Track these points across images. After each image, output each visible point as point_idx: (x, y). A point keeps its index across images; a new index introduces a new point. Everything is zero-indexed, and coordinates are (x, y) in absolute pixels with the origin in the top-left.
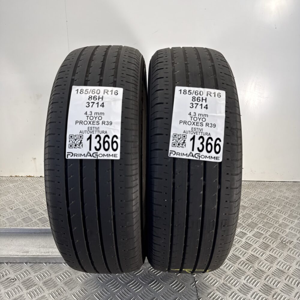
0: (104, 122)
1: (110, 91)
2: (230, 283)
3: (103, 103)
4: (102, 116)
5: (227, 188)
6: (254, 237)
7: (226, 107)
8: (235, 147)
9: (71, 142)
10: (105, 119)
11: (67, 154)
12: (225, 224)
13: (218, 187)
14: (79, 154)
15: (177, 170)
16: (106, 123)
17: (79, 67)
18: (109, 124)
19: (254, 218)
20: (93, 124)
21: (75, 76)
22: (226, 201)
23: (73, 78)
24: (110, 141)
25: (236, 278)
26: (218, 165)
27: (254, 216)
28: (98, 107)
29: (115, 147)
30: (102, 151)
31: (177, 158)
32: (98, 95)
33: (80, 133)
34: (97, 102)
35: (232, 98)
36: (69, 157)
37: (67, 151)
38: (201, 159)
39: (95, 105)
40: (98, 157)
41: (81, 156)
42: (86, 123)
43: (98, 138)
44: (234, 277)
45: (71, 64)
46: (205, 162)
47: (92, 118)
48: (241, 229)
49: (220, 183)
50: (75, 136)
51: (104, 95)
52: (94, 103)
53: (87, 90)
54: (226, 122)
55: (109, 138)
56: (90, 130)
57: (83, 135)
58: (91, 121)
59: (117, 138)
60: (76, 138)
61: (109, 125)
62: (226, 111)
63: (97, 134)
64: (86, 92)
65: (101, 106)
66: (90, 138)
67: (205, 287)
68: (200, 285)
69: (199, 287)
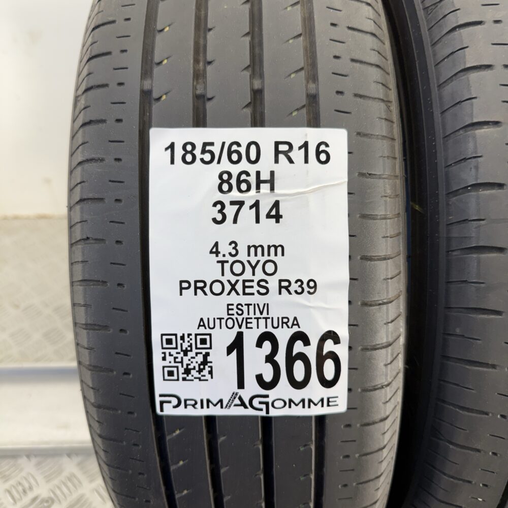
0: (285, 284)
1: (300, 148)
3: (276, 205)
4: (278, 259)
9: (169, 358)
10: (288, 269)
11: (158, 400)
14: (202, 401)
16: (294, 287)
17: (162, 31)
18: (306, 289)
20: (244, 294)
21: (152, 77)
23: (147, 85)
24: (311, 352)
28: (258, 221)
29: (329, 373)
30: (283, 389)
32: (252, 169)
33: (200, 326)
34: (253, 202)
36: (169, 410)
37: (158, 391)
39: (247, 214)
40: (271, 409)
41: (208, 407)
42: (217, 288)
43: (267, 345)
45: (128, 19)
47: (238, 268)
50: (182, 338)
51: (277, 169)
52: (241, 204)
53: (208, 148)
55: (306, 341)
56: (234, 317)
57: (210, 335)
58: (237, 281)
59: (337, 340)
60: (185, 345)
61: (305, 294)
63: (262, 329)
64: (207, 157)
65: (269, 216)
66: (237, 345)
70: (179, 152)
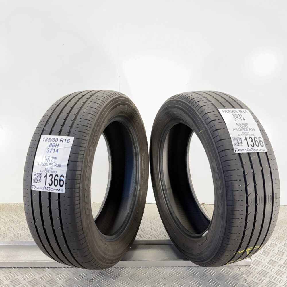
0: (56, 165)
1: (65, 140)
2: (275, 280)
3: (58, 150)
6: (284, 247)
9: (35, 178)
10: (57, 162)
17: (51, 118)
19: (280, 233)
20: (49, 166)
23: (45, 128)
25: (279, 277)
27: (279, 231)
30: (53, 186)
34: (54, 149)
36: (33, 189)
37: (32, 185)
39: (52, 151)
40: (50, 190)
41: (40, 189)
42: (44, 164)
43: (51, 176)
44: (277, 276)
47: (49, 161)
48: (271, 241)
50: (37, 174)
51: (60, 143)
55: (58, 177)
57: (42, 174)
59: (63, 177)
61: (59, 167)
63: (51, 173)
64: (49, 140)
65: (56, 152)
66: (46, 176)
67: (255, 283)
68: (250, 282)
69: (250, 284)
70: (45, 139)
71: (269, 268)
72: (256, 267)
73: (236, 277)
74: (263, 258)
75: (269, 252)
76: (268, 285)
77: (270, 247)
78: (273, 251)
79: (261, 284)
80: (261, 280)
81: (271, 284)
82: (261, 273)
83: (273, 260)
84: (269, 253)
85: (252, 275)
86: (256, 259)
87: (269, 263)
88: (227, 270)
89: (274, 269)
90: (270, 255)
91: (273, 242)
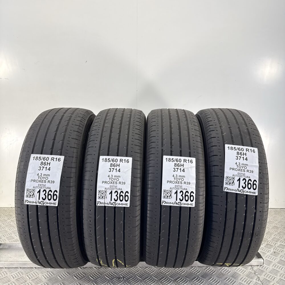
5: (260, 212)
7: (259, 159)
8: (266, 185)
12: (258, 234)
13: (255, 211)
15: (228, 200)
22: (259, 220)
26: (255, 197)
31: (229, 192)
35: (261, 153)
38: (244, 193)
46: (247, 195)
49: (256, 209)
54: (259, 169)
62: (259, 162)
67: (267, 281)
68: (263, 280)
69: (263, 281)
71: (279, 267)
72: (267, 266)
73: (250, 276)
74: (273, 258)
75: (278, 252)
76: (279, 282)
77: (279, 248)
78: (282, 252)
79: (273, 281)
80: (273, 278)
81: (282, 282)
82: (272, 272)
83: (282, 260)
84: (279, 254)
85: (264, 274)
86: (267, 259)
87: (279, 263)
88: (242, 269)
89: (283, 268)
90: (280, 256)
91: (281, 244)
